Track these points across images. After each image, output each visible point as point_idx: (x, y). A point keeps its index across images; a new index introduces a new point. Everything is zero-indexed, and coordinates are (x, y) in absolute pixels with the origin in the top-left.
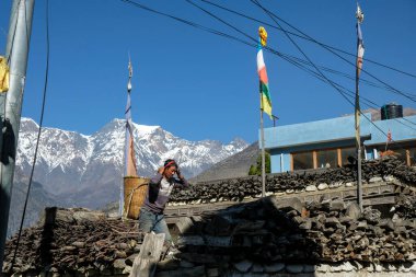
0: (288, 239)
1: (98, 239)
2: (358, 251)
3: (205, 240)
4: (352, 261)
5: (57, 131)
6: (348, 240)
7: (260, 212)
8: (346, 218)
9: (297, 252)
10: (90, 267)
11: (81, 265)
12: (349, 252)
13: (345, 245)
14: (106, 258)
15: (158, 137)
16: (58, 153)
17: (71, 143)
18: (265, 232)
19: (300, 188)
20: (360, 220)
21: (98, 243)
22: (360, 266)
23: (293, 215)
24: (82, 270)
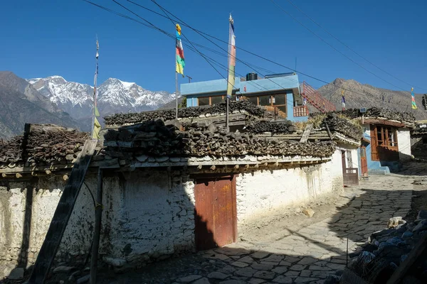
0: (170, 143)
1: (58, 143)
2: (214, 150)
3: (117, 144)
4: (210, 156)
5: (77, 84)
6: (208, 144)
7: (153, 128)
8: (207, 132)
9: (176, 151)
10: (52, 159)
11: (47, 158)
12: (208, 150)
13: (206, 146)
14: (61, 154)
15: (134, 89)
16: (78, 96)
17: (85, 91)
18: (155, 139)
19: (196, 116)
20: (216, 133)
21: (57, 145)
22: (215, 158)
23: (174, 130)
24: (48, 161)
